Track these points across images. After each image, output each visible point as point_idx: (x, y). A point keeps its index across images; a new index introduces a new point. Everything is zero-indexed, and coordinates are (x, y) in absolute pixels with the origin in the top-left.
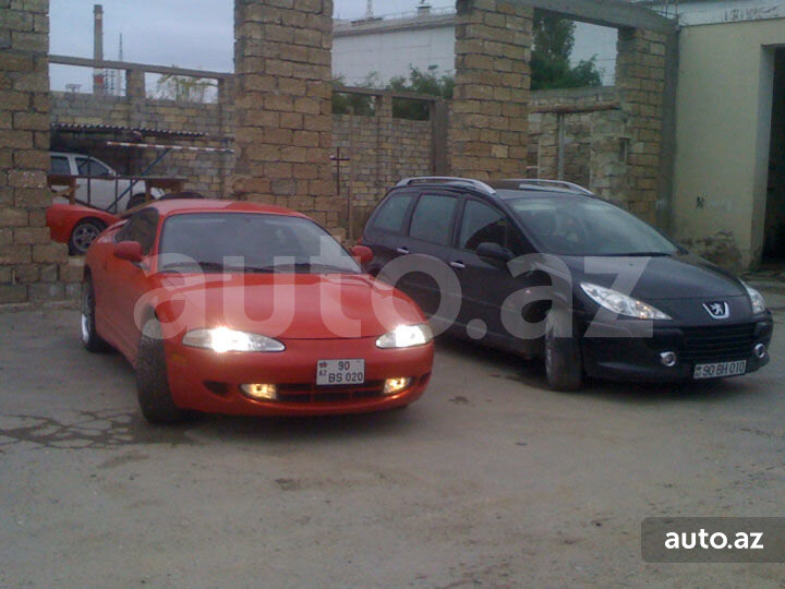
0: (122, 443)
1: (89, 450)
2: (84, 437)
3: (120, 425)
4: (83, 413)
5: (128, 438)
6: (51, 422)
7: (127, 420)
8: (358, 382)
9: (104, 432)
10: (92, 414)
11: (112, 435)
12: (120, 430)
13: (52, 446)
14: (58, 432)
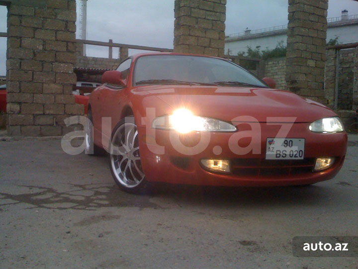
0: (100, 206)
1: (71, 211)
2: (72, 201)
3: (101, 194)
4: (76, 186)
5: (106, 202)
6: (51, 190)
7: (106, 190)
8: (299, 158)
9: (88, 198)
10: (81, 186)
11: (93, 200)
12: (100, 197)
13: (43, 207)
14: (52, 197)
